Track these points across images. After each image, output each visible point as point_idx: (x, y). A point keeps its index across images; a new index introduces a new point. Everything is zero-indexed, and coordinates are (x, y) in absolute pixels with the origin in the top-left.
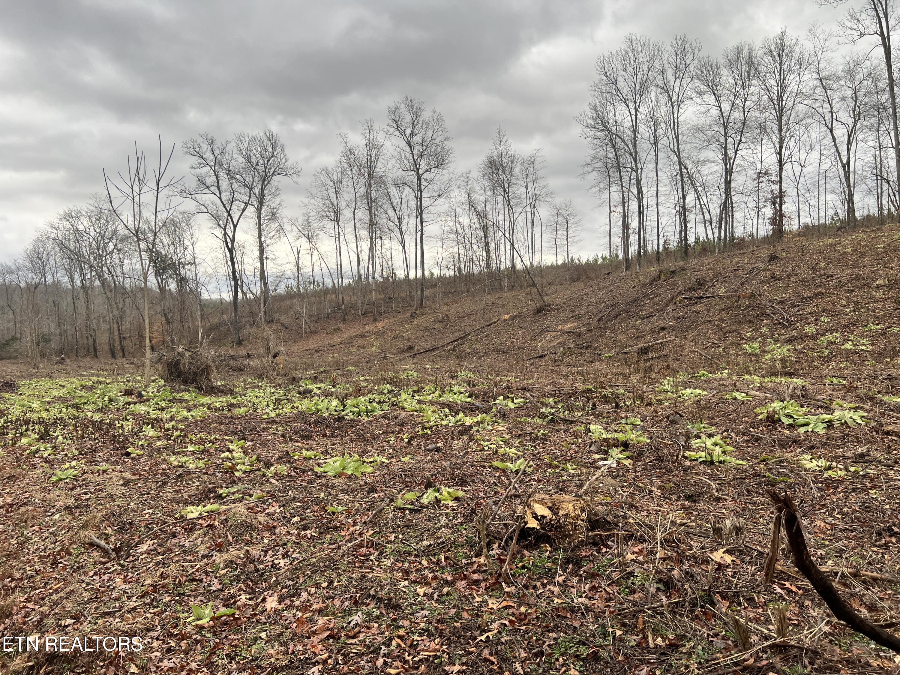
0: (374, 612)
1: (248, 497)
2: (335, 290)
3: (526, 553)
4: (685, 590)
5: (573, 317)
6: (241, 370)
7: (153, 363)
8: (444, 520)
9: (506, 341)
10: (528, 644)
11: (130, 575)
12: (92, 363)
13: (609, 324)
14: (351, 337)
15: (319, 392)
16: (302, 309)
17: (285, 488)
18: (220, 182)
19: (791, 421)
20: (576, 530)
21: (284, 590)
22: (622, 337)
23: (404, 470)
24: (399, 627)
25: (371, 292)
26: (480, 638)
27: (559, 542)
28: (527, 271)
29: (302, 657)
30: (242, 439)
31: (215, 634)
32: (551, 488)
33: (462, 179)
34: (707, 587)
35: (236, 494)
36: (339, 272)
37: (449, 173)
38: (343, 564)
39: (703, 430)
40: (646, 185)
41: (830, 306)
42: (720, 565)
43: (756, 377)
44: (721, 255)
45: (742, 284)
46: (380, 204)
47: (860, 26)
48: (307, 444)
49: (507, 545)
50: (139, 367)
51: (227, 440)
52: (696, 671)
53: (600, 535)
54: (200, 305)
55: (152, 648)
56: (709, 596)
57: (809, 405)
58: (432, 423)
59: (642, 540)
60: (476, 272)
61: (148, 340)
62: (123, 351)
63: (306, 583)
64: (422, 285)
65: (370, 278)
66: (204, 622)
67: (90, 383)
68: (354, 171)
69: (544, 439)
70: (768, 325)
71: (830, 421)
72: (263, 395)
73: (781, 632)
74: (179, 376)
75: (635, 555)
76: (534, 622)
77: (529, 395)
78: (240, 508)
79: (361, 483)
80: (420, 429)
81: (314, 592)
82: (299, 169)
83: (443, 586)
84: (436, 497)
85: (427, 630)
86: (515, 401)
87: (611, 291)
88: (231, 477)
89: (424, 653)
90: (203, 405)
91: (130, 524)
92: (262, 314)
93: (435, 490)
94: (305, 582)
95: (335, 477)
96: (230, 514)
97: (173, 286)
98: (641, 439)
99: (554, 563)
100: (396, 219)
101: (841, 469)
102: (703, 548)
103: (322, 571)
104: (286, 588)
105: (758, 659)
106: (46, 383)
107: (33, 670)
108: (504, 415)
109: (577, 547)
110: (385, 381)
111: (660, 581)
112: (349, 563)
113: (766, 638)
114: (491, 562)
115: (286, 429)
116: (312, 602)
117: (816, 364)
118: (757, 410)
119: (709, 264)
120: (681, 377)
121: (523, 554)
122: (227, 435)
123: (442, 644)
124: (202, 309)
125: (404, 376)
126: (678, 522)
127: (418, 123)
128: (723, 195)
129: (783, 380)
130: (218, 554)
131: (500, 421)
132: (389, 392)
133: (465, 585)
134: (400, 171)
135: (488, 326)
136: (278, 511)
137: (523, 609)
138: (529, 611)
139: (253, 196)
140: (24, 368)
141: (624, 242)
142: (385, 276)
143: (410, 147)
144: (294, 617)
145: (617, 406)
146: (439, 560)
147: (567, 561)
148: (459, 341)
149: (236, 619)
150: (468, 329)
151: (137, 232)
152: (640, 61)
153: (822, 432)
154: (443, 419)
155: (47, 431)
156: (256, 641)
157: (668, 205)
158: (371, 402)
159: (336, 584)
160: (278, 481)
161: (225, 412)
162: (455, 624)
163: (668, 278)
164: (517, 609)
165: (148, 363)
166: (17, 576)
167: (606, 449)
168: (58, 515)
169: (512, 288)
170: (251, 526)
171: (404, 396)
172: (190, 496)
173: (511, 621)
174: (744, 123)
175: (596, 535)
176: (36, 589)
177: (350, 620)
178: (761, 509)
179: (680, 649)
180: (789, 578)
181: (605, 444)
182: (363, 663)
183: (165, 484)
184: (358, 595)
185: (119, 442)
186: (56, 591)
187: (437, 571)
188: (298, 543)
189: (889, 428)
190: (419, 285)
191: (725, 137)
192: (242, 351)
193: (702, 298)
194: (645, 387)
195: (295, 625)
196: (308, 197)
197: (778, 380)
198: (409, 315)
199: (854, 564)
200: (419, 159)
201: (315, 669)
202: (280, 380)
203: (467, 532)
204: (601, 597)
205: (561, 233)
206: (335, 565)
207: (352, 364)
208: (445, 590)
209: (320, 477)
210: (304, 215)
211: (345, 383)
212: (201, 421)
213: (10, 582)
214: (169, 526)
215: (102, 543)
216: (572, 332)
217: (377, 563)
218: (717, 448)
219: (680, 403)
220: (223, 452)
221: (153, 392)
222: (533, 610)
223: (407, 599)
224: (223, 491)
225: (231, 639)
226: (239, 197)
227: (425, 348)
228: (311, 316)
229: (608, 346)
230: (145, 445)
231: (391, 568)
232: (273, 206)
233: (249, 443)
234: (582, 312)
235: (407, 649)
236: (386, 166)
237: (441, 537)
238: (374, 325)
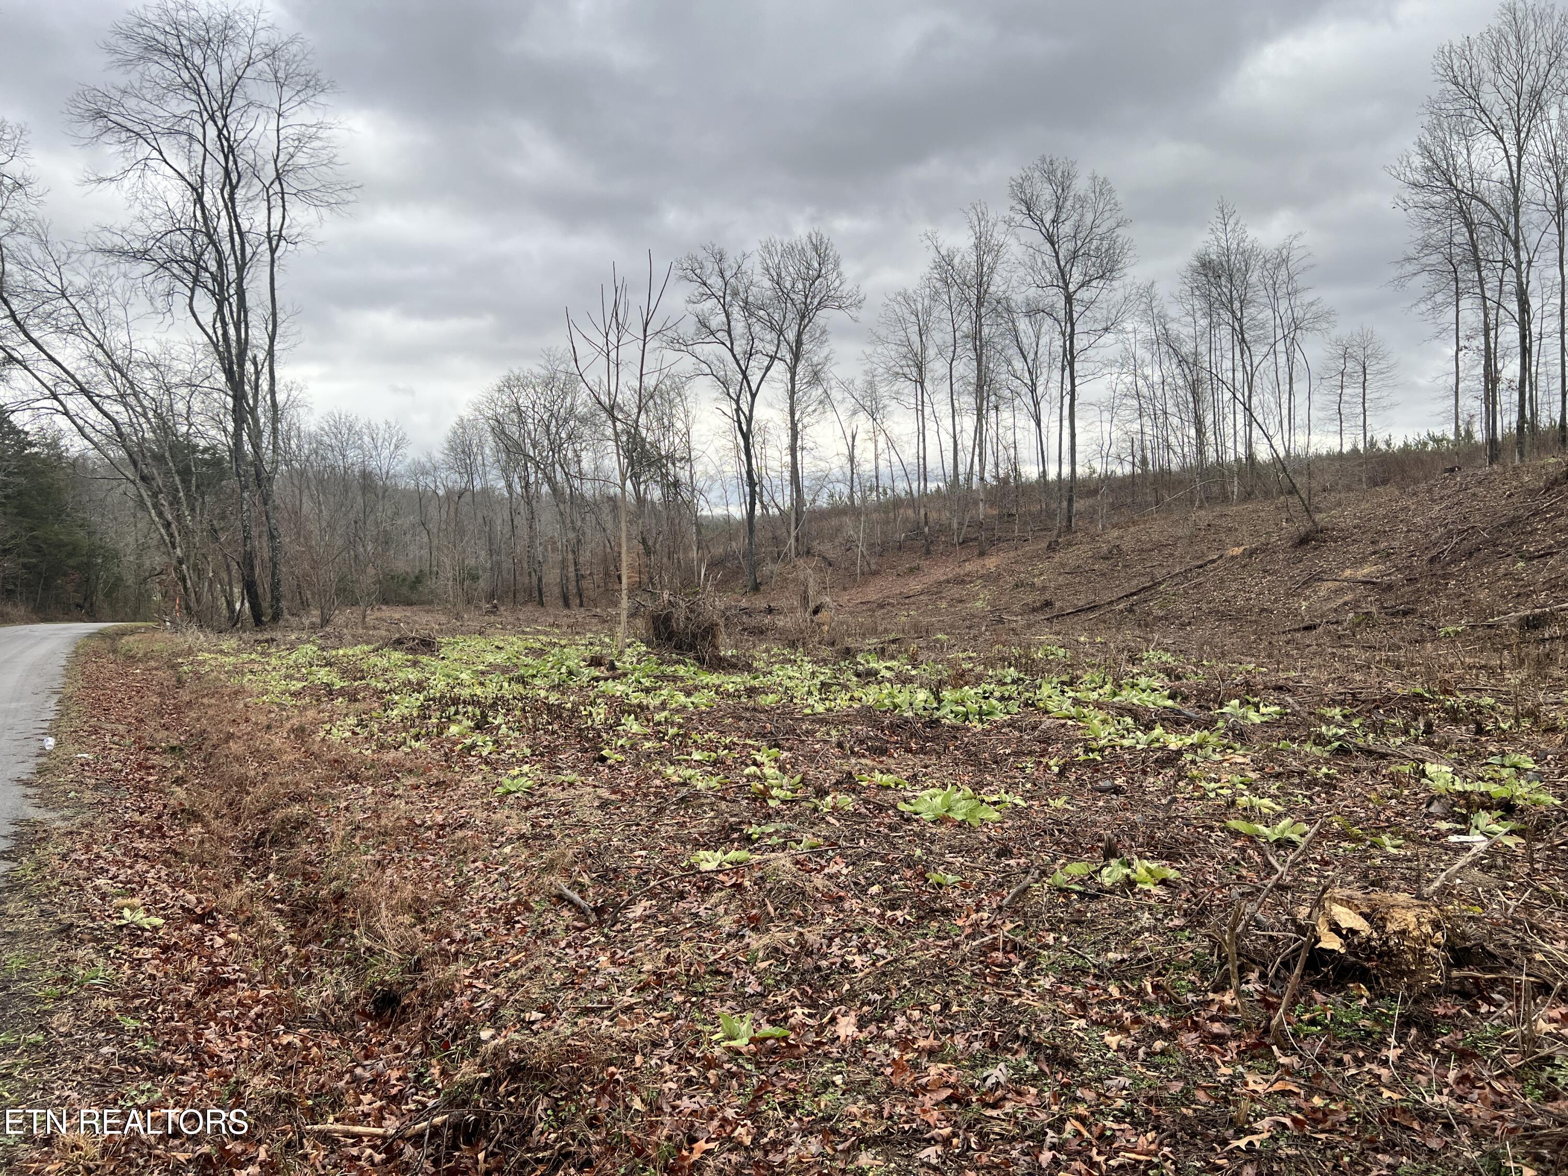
0: (1027, 1066)
1: (793, 844)
2: (911, 501)
3: (1319, 997)
5: (1375, 553)
6: (762, 632)
7: (630, 617)
8: (1146, 919)
9: (1235, 597)
10: (1334, 1168)
11: (620, 953)
12: (537, 615)
13: (1454, 569)
14: (940, 583)
15: (888, 674)
16: (857, 533)
17: (853, 834)
18: (732, 323)
20: (1424, 963)
21: (865, 1008)
22: (1483, 595)
23: (1057, 823)
24: (1076, 1100)
25: (976, 503)
26: (1235, 1143)
27: (1387, 983)
28: (1280, 464)
29: (906, 1127)
30: (775, 746)
31: (758, 1065)
32: (1352, 878)
35: (775, 838)
36: (922, 470)
37: (1124, 287)
38: (965, 976)
40: (1538, 293)
46: (998, 348)
48: (882, 762)
49: (1277, 977)
50: (606, 622)
51: (751, 746)
53: (1476, 979)
54: (697, 525)
55: (662, 1074)
58: (1103, 742)
60: (1174, 467)
61: (624, 580)
62: (580, 596)
63: (902, 1001)
64: (1071, 491)
65: (975, 479)
66: (740, 1043)
67: (538, 645)
68: (953, 293)
69: (1330, 785)
72: (798, 675)
74: (669, 639)
75: (1555, 1025)
76: (1343, 1129)
77: (1291, 701)
78: (782, 860)
79: (983, 838)
80: (1080, 751)
81: (918, 1018)
82: (862, 296)
83: (1153, 1038)
84: (1126, 876)
85: (1131, 1113)
86: (1263, 710)
87: (1459, 503)
88: (762, 807)
89: (1127, 1155)
90: (707, 687)
91: (615, 870)
92: (792, 540)
93: (1122, 863)
94: (901, 998)
95: (934, 822)
96: (769, 870)
97: (655, 494)
98: (1542, 797)
99: (1377, 1020)
100: (1027, 375)
103: (929, 983)
104: (869, 1004)
106: (478, 643)
107: (489, 1086)
108: (1240, 734)
109: (1427, 996)
110: (1005, 661)
112: (974, 974)
114: (1247, 1004)
115: (844, 735)
116: (915, 1035)
121: (1312, 998)
122: (750, 737)
123: (1161, 1144)
124: (699, 532)
125: (1040, 654)
127: (1065, 199)
130: (754, 935)
131: (1236, 746)
132: (1014, 682)
133: (1196, 1041)
134: (1033, 289)
135: (1200, 567)
136: (845, 871)
137: (1318, 1101)
138: (1332, 1107)
139: (784, 345)
140: (443, 619)
141: (1487, 408)
142: (1002, 475)
143: (1053, 244)
144: (887, 1056)
145: (1480, 730)
146: (1141, 990)
147: (1407, 1022)
148: (1142, 595)
149: (790, 1046)
150: (1160, 574)
151: (612, 407)
152: (1532, 48)
154: (1123, 737)
155: (484, 716)
156: (826, 1088)
158: (987, 698)
159: (955, 1008)
160: (839, 820)
161: (744, 700)
162: (1184, 1110)
164: (1306, 1100)
165: (624, 616)
166: (458, 936)
167: (1464, 811)
168: (509, 847)
169: (1247, 496)
170: (804, 894)
171: (1046, 690)
172: (702, 834)
173: (1295, 1121)
175: (1466, 978)
176: (485, 959)
177: (985, 1074)
181: (1462, 802)
182: (1015, 1153)
183: (661, 811)
184: (997, 1034)
185: (588, 740)
186: (515, 965)
187: (1139, 1009)
188: (883, 931)
190: (1065, 492)
192: (761, 603)
194: (1540, 695)
195: (889, 1070)
196: (872, 342)
198: (1044, 545)
200: (1068, 266)
201: (931, 1151)
202: (826, 652)
203: (1194, 945)
204: (1483, 1098)
205: (1352, 391)
206: (951, 975)
207: (941, 630)
208: (1159, 1045)
209: (908, 820)
210: (866, 373)
211: (934, 661)
212: (708, 713)
213: (449, 944)
214: (674, 879)
215: (576, 897)
216: (1374, 583)
217: (1024, 982)
220: (747, 766)
221: (631, 663)
222: (1341, 1105)
223: (1087, 1051)
224: (753, 830)
225: (784, 1079)
226: (760, 348)
227: (1075, 606)
228: (871, 546)
229: (1452, 612)
230: (628, 746)
231: (1053, 993)
232: (815, 360)
233: (786, 754)
234: (1396, 544)
235: (1094, 1142)
236: (1007, 281)
237: (1143, 949)
238: (980, 562)
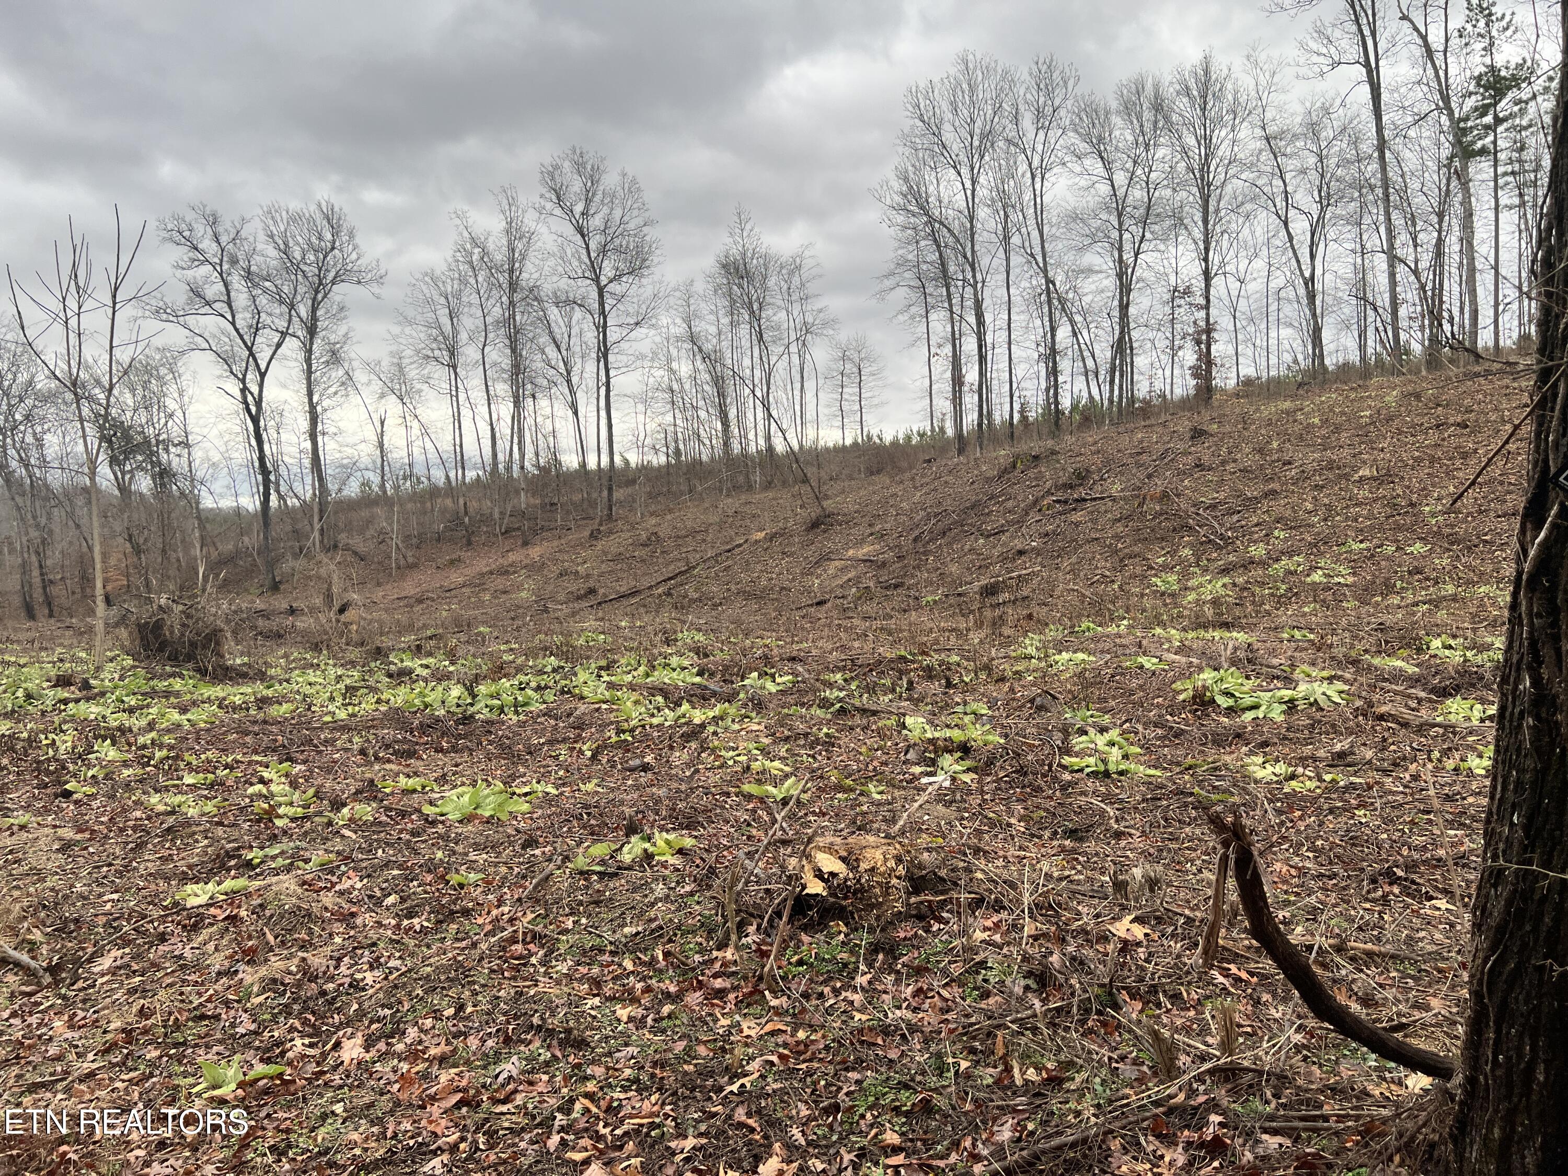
0: (540, 1055)
1: (301, 864)
2: (450, 490)
3: (805, 938)
4: (1071, 986)
5: (872, 534)
6: (280, 636)
7: (110, 627)
8: (660, 889)
9: (759, 578)
10: (812, 1093)
11: (81, 1014)
13: (932, 547)
14: (483, 575)
15: (425, 673)
16: (391, 524)
17: (371, 845)
18: (232, 294)
19: (1231, 702)
20: (889, 894)
21: (374, 1026)
22: (954, 568)
23: (586, 806)
24: (586, 1078)
25: (517, 492)
26: (729, 1089)
27: (861, 917)
28: (793, 456)
29: (411, 1142)
30: (287, 760)
31: (247, 1111)
32: (843, 825)
33: (678, 294)
34: (1107, 981)
35: (280, 860)
36: (459, 458)
37: (653, 284)
38: (482, 975)
39: (1090, 720)
40: (991, 309)
41: (1289, 512)
42: (1125, 942)
43: (1173, 632)
44: (1113, 428)
45: (1149, 476)
46: (531, 335)
47: (1333, 50)
48: (408, 765)
49: (772, 926)
50: (82, 634)
51: (257, 762)
52: (1093, 1119)
53: (929, 902)
54: (199, 518)
55: (128, 1143)
56: (1110, 994)
57: (1257, 676)
58: (634, 723)
59: (998, 907)
60: (704, 458)
61: (99, 584)
62: (49, 604)
63: (415, 1011)
64: (610, 480)
65: (516, 468)
66: (225, 1091)
68: (480, 279)
69: (830, 743)
70: (1191, 545)
71: (1292, 701)
72: (321, 680)
73: (1227, 1046)
74: (161, 649)
75: (988, 933)
76: (821, 1056)
77: (801, 669)
78: (288, 883)
79: (511, 831)
80: (613, 733)
81: (430, 1026)
82: (382, 272)
83: (661, 1004)
84: (645, 850)
85: (637, 1081)
86: (778, 680)
87: (935, 490)
88: (267, 828)
89: (632, 1121)
90: (209, 700)
91: (76, 921)
92: (316, 534)
93: (643, 839)
94: (413, 1009)
95: (461, 822)
96: (270, 895)
97: (144, 484)
98: (990, 738)
99: (852, 952)
100: (561, 364)
101: (1310, 778)
102: (1097, 916)
103: (443, 988)
104: (378, 1021)
105: (1192, 1093)
108: (759, 704)
109: (891, 923)
110: (547, 650)
111: (1029, 974)
112: (492, 971)
113: (1203, 1058)
114: (745, 956)
115: (368, 741)
116: (426, 1044)
117: (1267, 607)
118: (1178, 686)
119: (1096, 443)
120: (1052, 633)
121: (800, 941)
122: (257, 753)
123: (663, 1104)
124: (202, 527)
125: (581, 641)
126: (1056, 874)
127: (595, 193)
128: (1117, 327)
129: (1217, 634)
130: (249, 969)
131: (753, 715)
132: (554, 670)
133: (700, 1000)
134: (565, 280)
135: (729, 551)
136: (359, 885)
137: (801, 1035)
138: (812, 1037)
139: (295, 319)
141: (955, 407)
142: (542, 464)
143: (583, 236)
144: (395, 1072)
145: (949, 685)
146: (654, 959)
147: (875, 949)
148: (678, 579)
149: (285, 1083)
150: (694, 558)
151: (74, 384)
152: (981, 97)
153: (1280, 718)
154: (653, 715)
156: (324, 1120)
157: (1027, 344)
158: (523, 689)
159: (469, 1009)
160: (356, 832)
161: (252, 712)
162: (686, 1067)
163: (1029, 468)
164: (792, 1036)
165: (100, 626)
167: (932, 756)
169: (768, 485)
170: (310, 915)
171: (582, 676)
172: (190, 867)
173: (781, 1057)
174: (1149, 208)
175: (922, 903)
177: (497, 1071)
178: (1188, 848)
179: (1066, 1085)
180: (1236, 958)
181: (931, 748)
182: (523, 1145)
183: (140, 846)
184: (511, 1027)
185: (48, 773)
187: (651, 978)
188: (398, 942)
189: (1384, 709)
190: (605, 482)
191: (1120, 230)
192: (281, 603)
193: (1085, 500)
194: (993, 651)
195: (397, 1086)
196: (399, 323)
197: (1208, 636)
198: (587, 533)
199: (1337, 931)
200: (600, 258)
201: (436, 1162)
202: (354, 653)
203: (702, 908)
204: (933, 1006)
205: (851, 390)
206: (467, 976)
207: (484, 623)
208: (666, 1009)
209: (433, 823)
210: (392, 354)
211: (474, 656)
212: (208, 730)
214: (152, 922)
215: (24, 958)
216: (871, 561)
217: (542, 970)
218: (1115, 750)
219: (1052, 676)
220: (252, 784)
221: (112, 680)
222: (820, 1034)
223: (599, 1028)
224: (253, 855)
225: (277, 1119)
226: (268, 321)
227: (617, 592)
228: (407, 538)
229: (931, 584)
230: (101, 777)
231: (569, 977)
232: (333, 338)
233: (299, 767)
234: (888, 526)
235: (602, 1115)
236: (540, 269)
237: (656, 919)
238: (524, 551)
